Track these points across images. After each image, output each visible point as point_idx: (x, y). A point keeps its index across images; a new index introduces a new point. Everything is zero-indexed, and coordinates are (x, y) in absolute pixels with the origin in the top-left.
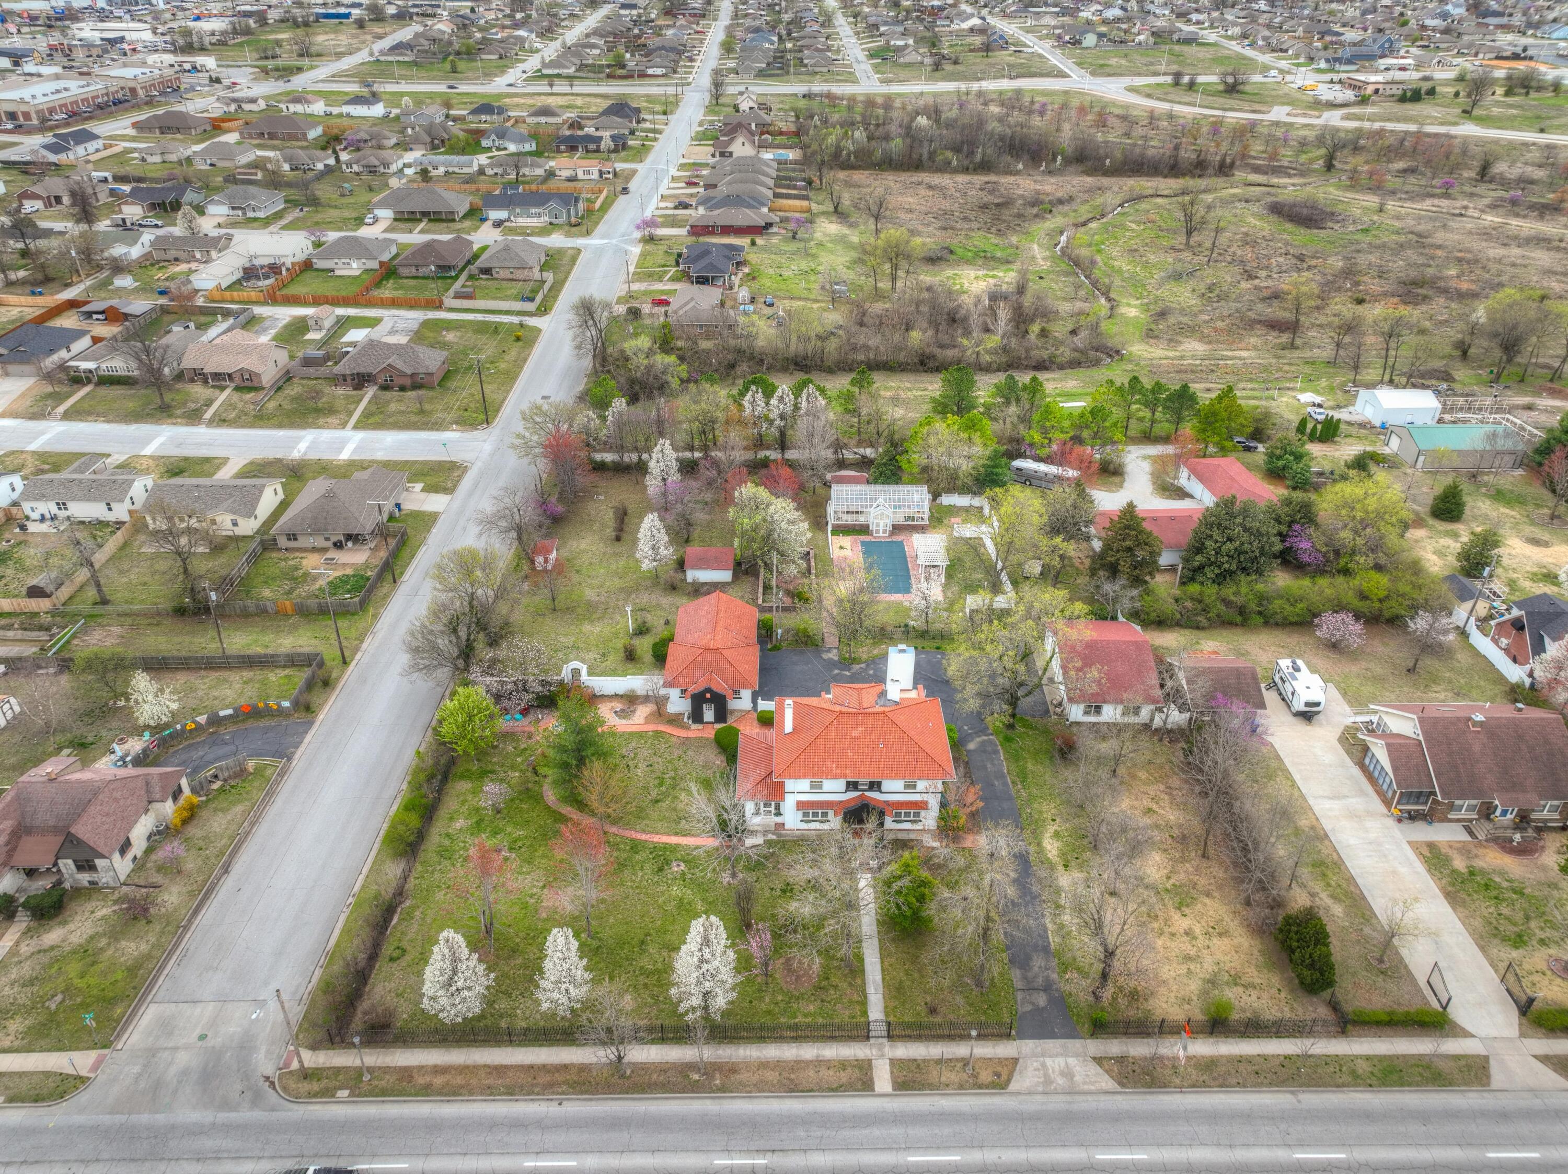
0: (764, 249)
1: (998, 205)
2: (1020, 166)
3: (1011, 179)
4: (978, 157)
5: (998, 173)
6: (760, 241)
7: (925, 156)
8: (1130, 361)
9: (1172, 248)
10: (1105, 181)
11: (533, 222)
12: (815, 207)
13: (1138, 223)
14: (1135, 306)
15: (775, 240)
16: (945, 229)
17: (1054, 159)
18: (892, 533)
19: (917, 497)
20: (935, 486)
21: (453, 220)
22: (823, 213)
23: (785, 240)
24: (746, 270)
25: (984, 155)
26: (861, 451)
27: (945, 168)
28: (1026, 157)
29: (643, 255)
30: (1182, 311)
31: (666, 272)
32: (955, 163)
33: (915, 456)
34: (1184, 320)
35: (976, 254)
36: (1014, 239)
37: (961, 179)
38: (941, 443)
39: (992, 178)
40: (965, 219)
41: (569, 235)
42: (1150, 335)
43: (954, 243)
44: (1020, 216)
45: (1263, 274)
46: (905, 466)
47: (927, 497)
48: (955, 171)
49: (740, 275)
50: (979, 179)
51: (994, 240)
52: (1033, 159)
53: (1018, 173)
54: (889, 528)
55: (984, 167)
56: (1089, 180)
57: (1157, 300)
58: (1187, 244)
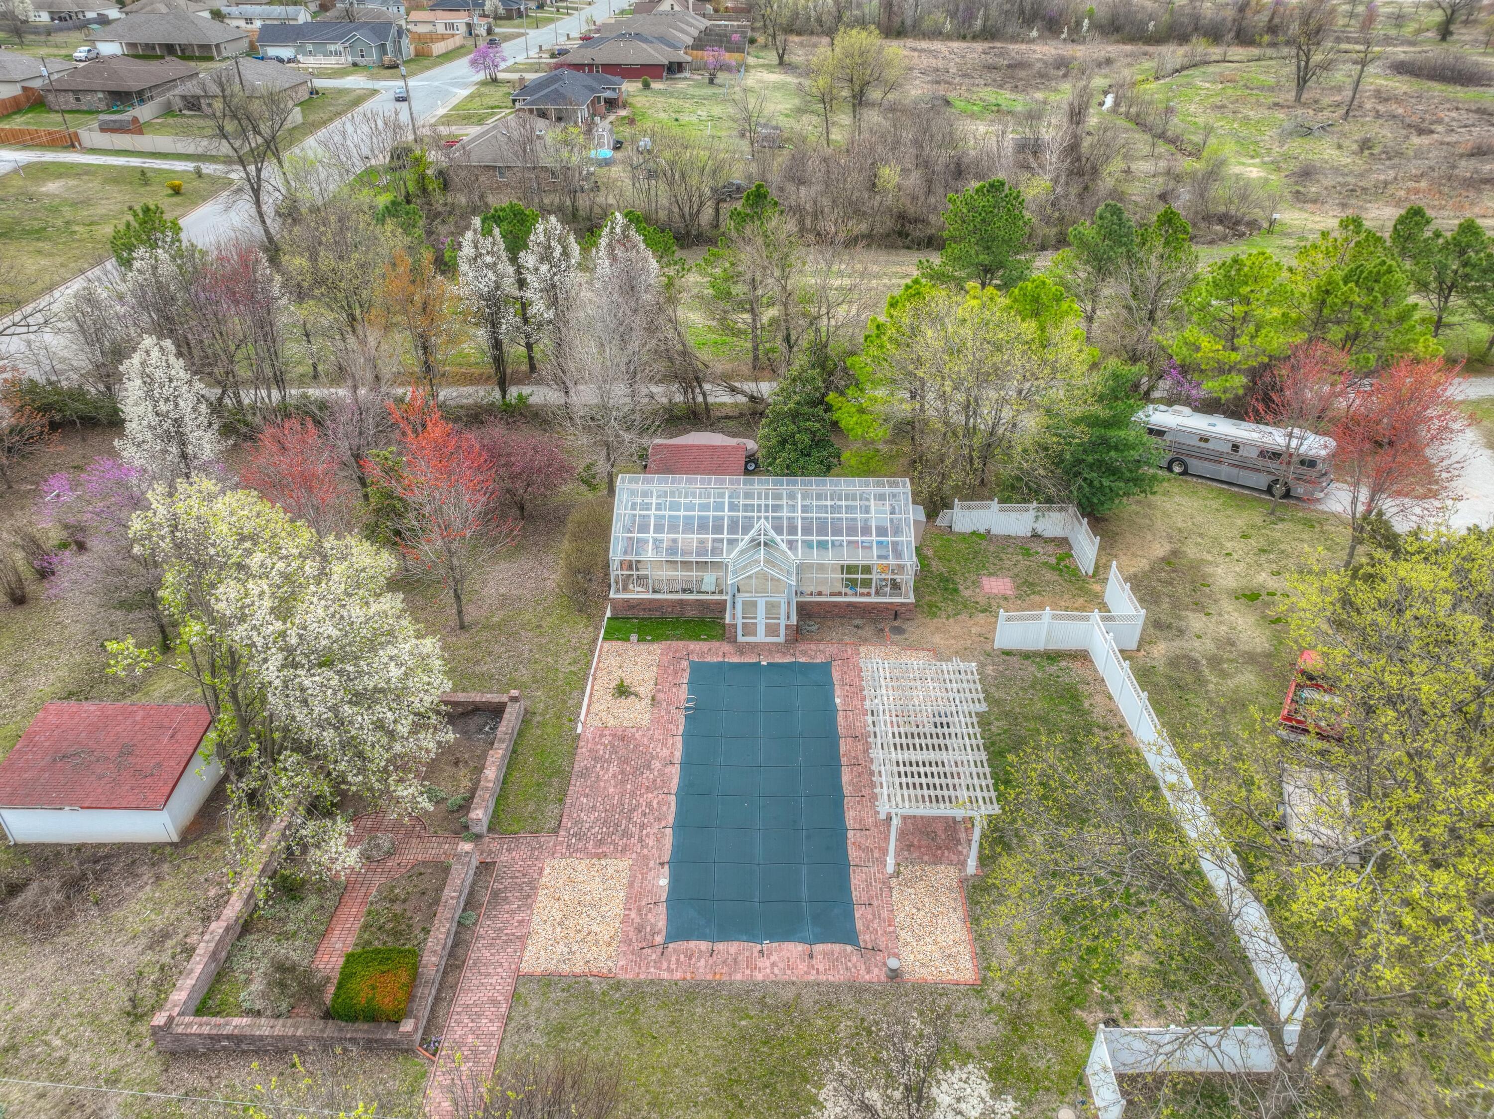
0: (660, 92)
1: (1009, 66)
2: (1034, 33)
3: (1024, 47)
4: (979, 23)
5: (1005, 40)
6: (656, 85)
7: (909, 22)
8: (1288, 235)
9: (1276, 104)
10: (1150, 49)
11: (331, 62)
12: (751, 60)
13: (1214, 82)
14: (1254, 165)
15: (681, 85)
16: (938, 82)
17: (1079, 24)
18: (797, 635)
19: (878, 514)
20: (931, 481)
21: (211, 59)
22: (763, 66)
23: (699, 85)
24: (623, 113)
25: (986, 18)
26: (749, 387)
27: (937, 34)
28: (1039, 23)
29: (471, 97)
30: (1336, 170)
31: (493, 114)
32: (948, 26)
33: (881, 393)
34: (1351, 180)
35: (985, 108)
36: (1039, 95)
37: (955, 45)
38: (954, 350)
39: (998, 45)
40: (964, 76)
41: (373, 77)
42: (1300, 198)
43: (952, 96)
44: (1041, 76)
45: (1440, 128)
46: (847, 417)
47: (914, 514)
48: (949, 37)
49: (612, 117)
50: (979, 46)
51: (1008, 95)
52: (1050, 29)
53: (1032, 41)
54: (788, 617)
55: (989, 34)
56: (1128, 48)
57: (1286, 158)
58: (1298, 98)
